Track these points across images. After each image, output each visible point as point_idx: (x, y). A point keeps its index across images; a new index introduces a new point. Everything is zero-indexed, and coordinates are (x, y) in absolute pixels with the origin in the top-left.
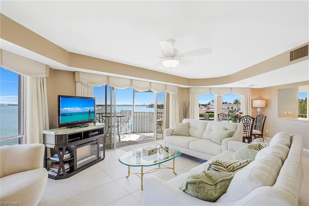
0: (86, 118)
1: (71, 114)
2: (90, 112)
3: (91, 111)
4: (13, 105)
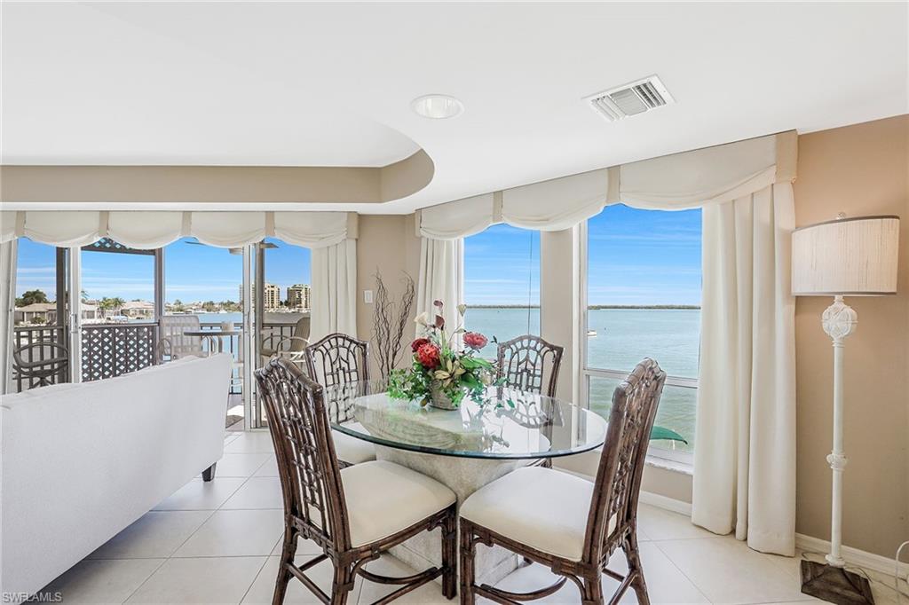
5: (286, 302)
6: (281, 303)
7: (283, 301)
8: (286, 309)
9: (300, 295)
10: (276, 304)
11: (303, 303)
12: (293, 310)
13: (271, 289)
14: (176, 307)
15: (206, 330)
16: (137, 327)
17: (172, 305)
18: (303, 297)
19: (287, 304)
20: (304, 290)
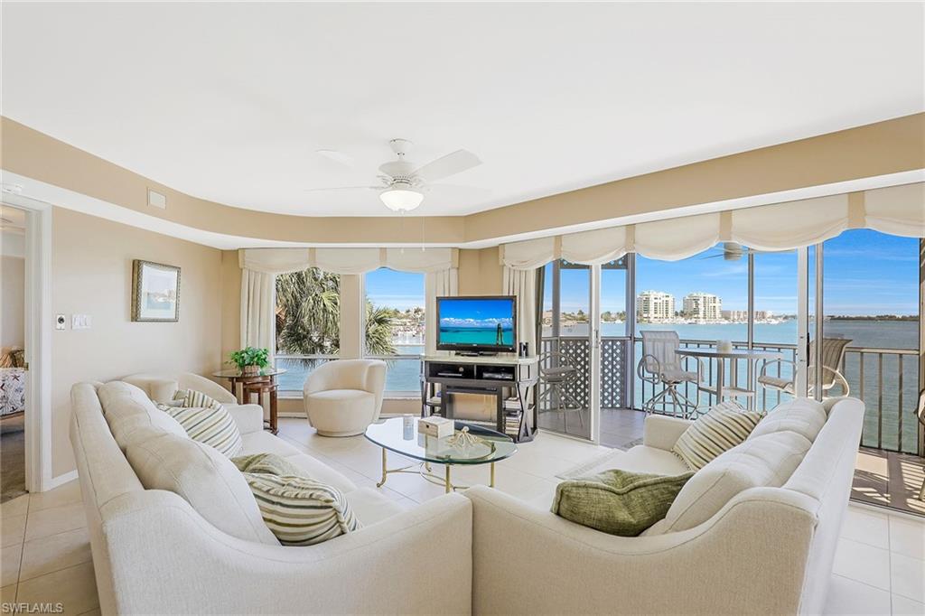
0: (490, 340)
1: (457, 330)
2: (499, 328)
3: (502, 326)
4: (843, 319)
5: (682, 312)
6: (676, 314)
7: (679, 311)
8: (681, 320)
9: (697, 305)
10: (670, 315)
11: (701, 315)
12: (689, 321)
13: (665, 299)
14: (579, 316)
15: (693, 348)
16: (612, 341)
17: (576, 314)
18: (701, 307)
19: (683, 314)
20: (702, 300)
